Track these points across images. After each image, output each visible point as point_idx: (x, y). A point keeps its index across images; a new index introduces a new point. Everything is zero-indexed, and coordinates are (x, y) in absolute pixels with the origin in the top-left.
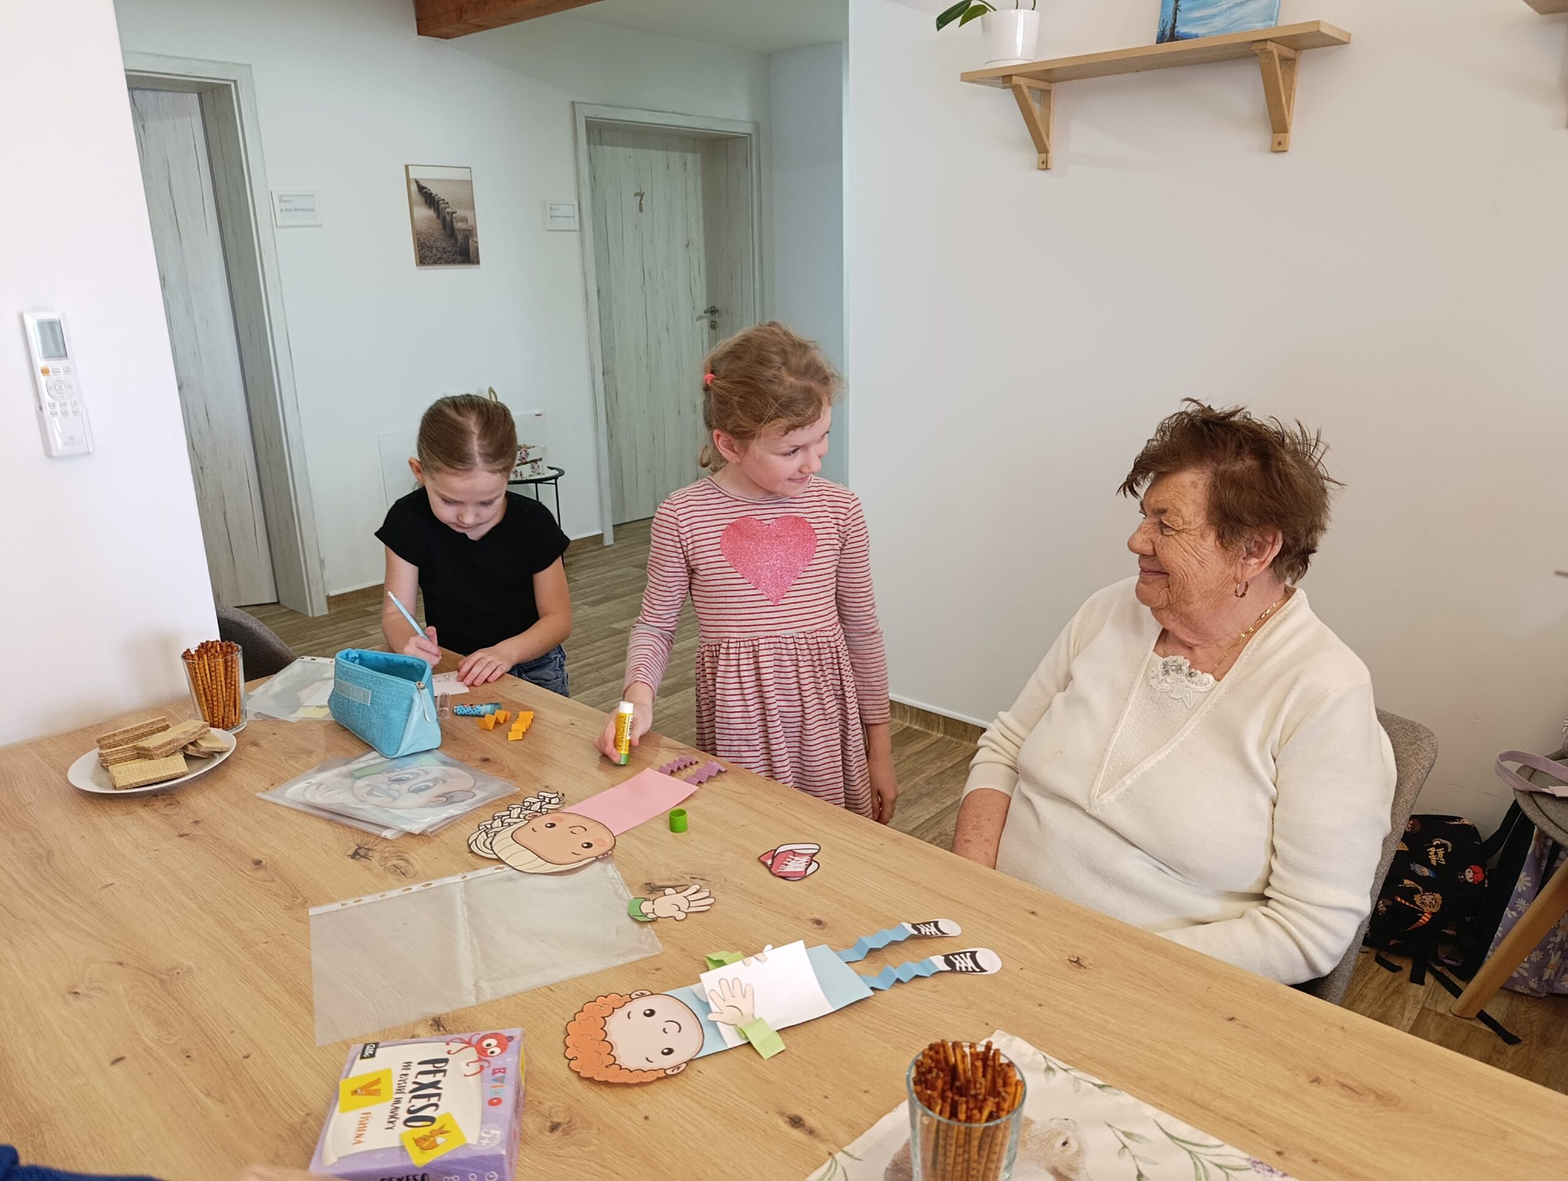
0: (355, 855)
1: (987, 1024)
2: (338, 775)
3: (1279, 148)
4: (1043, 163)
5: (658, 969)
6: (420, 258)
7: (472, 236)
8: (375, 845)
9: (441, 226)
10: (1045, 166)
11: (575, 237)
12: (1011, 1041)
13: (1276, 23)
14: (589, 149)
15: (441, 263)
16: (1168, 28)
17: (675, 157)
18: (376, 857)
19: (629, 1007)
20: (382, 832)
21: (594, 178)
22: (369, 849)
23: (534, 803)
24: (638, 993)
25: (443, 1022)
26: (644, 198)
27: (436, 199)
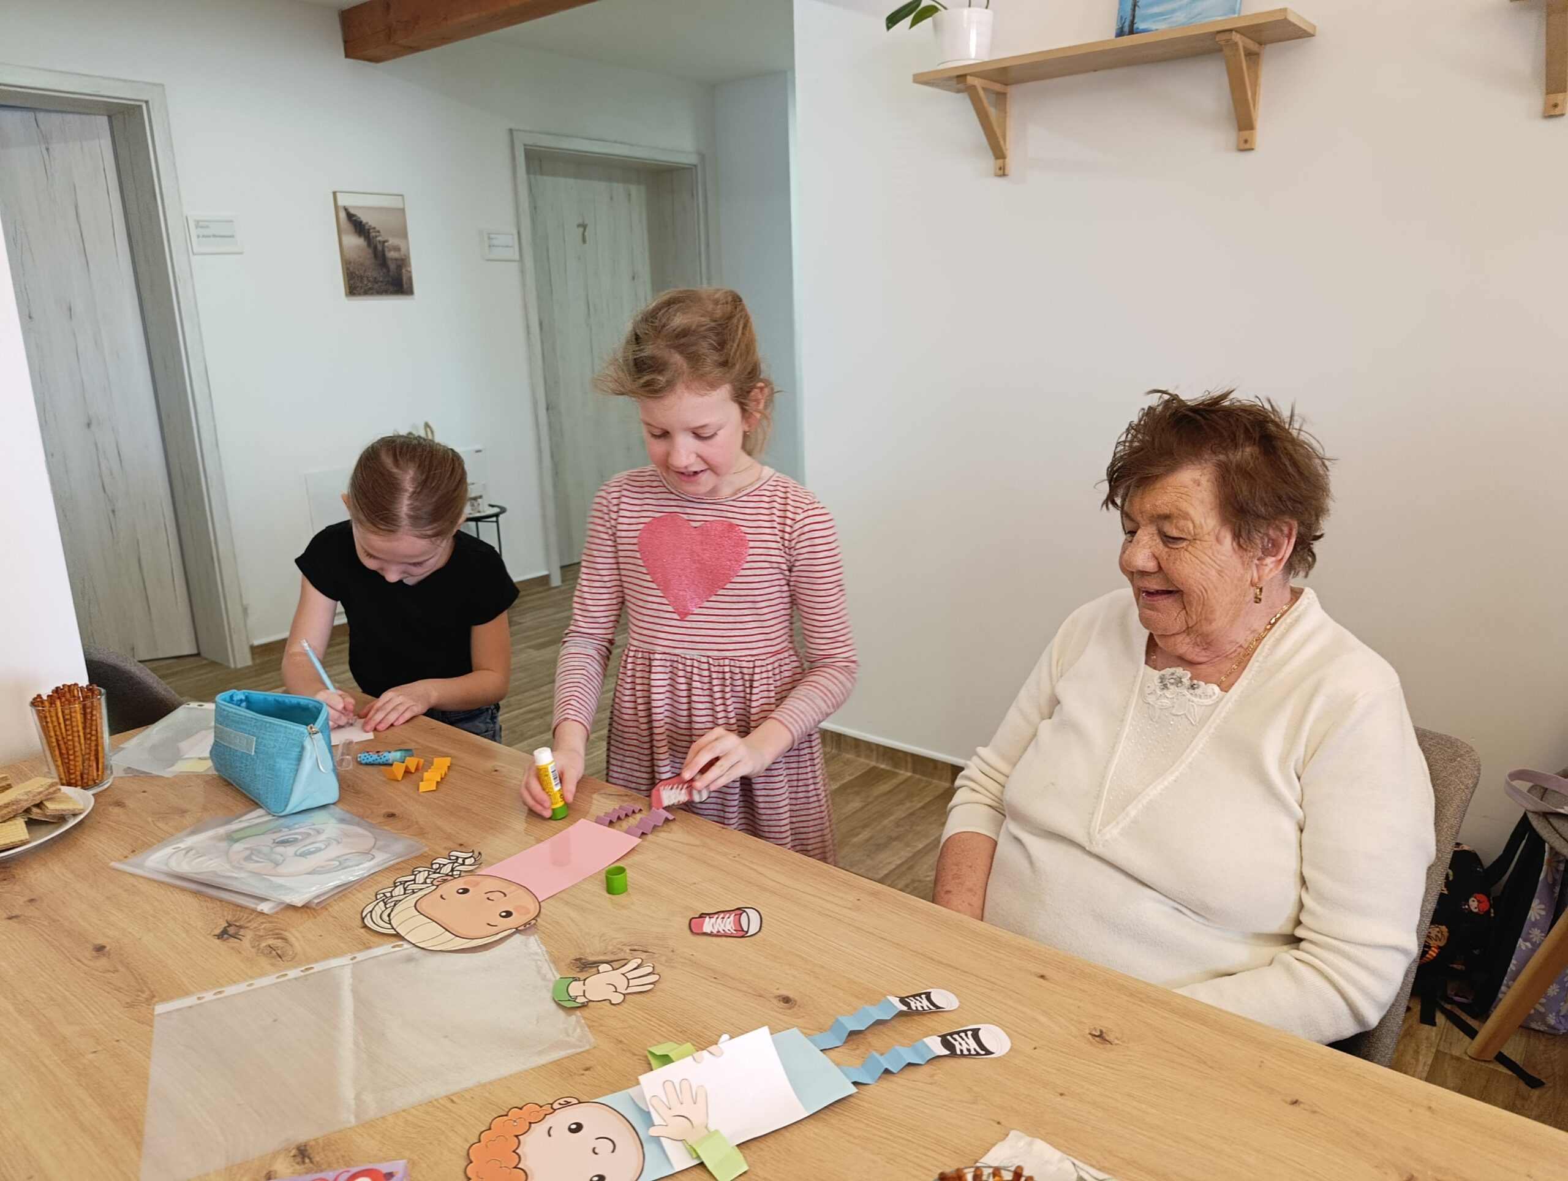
0: (223, 935)
1: (999, 1123)
2: (212, 838)
3: (1245, 146)
4: (1000, 169)
5: (587, 1069)
6: (350, 288)
7: (406, 266)
8: (249, 922)
9: (372, 255)
10: (1002, 172)
11: (515, 266)
12: (1030, 1144)
13: (1239, 14)
14: (529, 180)
15: (372, 294)
16: (1127, 24)
17: (619, 188)
18: (248, 936)
19: (550, 1121)
20: (258, 905)
21: (534, 208)
22: (240, 927)
23: (445, 865)
24: (562, 1101)
25: (310, 1151)
26: (587, 230)
27: (367, 227)
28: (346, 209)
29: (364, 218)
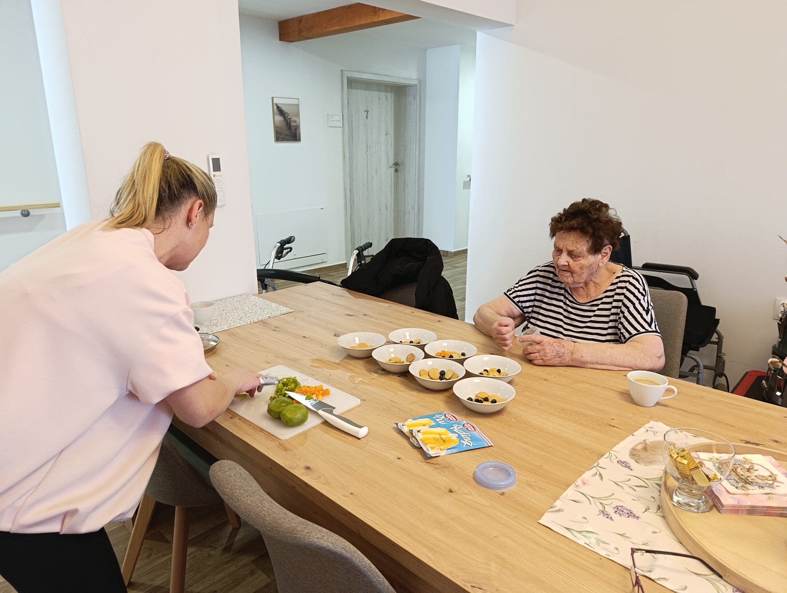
6: (277, 138)
7: (298, 129)
9: (286, 124)
11: (340, 130)
14: (348, 91)
15: (285, 140)
17: (383, 94)
21: (349, 102)
26: (369, 113)
27: (284, 112)
28: (277, 105)
29: (284, 108)
